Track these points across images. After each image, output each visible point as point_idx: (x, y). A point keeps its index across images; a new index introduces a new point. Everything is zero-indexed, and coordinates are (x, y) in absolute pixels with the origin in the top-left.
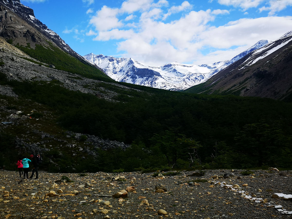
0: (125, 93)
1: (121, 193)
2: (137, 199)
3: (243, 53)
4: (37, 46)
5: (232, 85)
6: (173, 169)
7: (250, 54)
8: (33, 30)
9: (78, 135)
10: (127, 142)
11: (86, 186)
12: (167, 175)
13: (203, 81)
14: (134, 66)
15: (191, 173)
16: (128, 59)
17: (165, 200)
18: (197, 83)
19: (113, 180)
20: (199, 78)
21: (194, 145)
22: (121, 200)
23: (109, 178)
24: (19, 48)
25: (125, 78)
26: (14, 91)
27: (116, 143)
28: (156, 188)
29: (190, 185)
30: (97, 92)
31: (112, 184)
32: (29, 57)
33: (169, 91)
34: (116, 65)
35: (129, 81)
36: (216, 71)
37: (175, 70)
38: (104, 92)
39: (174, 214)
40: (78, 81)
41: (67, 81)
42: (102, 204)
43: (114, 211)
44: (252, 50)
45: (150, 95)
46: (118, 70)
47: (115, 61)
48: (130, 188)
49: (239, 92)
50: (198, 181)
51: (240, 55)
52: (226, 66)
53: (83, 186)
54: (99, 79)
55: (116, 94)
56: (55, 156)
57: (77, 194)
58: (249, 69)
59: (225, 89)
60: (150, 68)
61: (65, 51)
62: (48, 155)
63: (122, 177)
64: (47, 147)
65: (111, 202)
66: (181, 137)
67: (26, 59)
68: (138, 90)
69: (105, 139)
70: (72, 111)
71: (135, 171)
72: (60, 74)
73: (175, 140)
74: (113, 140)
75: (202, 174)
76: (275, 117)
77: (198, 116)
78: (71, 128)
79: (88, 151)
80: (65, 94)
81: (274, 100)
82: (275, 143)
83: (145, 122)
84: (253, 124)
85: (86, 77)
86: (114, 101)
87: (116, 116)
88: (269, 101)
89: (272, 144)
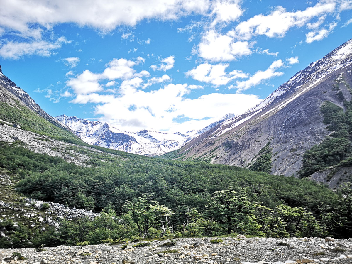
0: (98, 157)
3: (214, 124)
4: (1, 104)
5: (203, 153)
6: (144, 239)
7: (219, 125)
9: (39, 203)
10: (97, 210)
11: (42, 263)
12: (137, 246)
13: (177, 148)
14: (109, 130)
15: (162, 243)
16: (104, 123)
18: (172, 150)
19: (75, 255)
20: (174, 145)
21: (167, 213)
23: (71, 253)
25: (99, 142)
27: (83, 211)
29: (160, 256)
30: (67, 156)
33: (144, 156)
34: (90, 128)
35: (103, 145)
36: (189, 139)
37: (150, 136)
38: (75, 156)
40: (46, 143)
41: (33, 143)
44: (221, 121)
45: (124, 159)
46: (91, 133)
47: (89, 124)
49: (210, 159)
50: (169, 252)
51: (211, 126)
52: (198, 135)
53: (38, 263)
54: (70, 141)
55: (88, 158)
56: (9, 228)
58: (218, 139)
59: (197, 156)
60: (125, 133)
61: (34, 110)
66: (154, 204)
68: (112, 155)
69: (71, 207)
70: (35, 176)
71: (103, 243)
72: (25, 135)
73: (148, 208)
74: (80, 208)
75: (172, 244)
76: (242, 185)
77: (172, 182)
78: (32, 195)
79: (50, 221)
80: (28, 156)
81: (241, 168)
82: (242, 209)
83: (117, 189)
84: (222, 191)
85: (55, 139)
86: (85, 165)
87: (86, 182)
88: (237, 169)
89: (240, 211)
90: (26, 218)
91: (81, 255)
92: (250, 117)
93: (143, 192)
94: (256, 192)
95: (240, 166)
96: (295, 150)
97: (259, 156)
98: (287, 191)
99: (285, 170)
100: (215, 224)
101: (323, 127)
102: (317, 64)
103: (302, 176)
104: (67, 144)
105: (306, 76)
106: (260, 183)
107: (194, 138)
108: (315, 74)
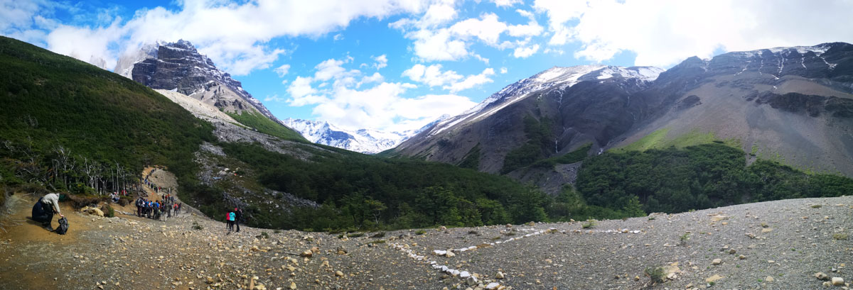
0: (320, 154)
1: (306, 253)
2: (319, 260)
3: (430, 124)
4: (243, 113)
5: (420, 151)
6: (358, 231)
7: (436, 125)
8: (240, 100)
9: (275, 193)
10: (320, 202)
11: (279, 243)
12: (351, 237)
13: (393, 146)
14: (329, 129)
15: (373, 234)
16: (324, 123)
17: (344, 261)
18: (389, 148)
19: (302, 239)
20: (390, 144)
21: (380, 207)
22: (306, 259)
23: (300, 237)
24: (228, 115)
25: (320, 140)
26: (224, 151)
27: (309, 202)
28: (338, 250)
29: (369, 246)
30: (294, 153)
31: (301, 243)
32: (236, 122)
33: (362, 154)
34: (312, 127)
35: (324, 143)
36: (406, 138)
37: (368, 135)
38: (301, 153)
39: (349, 276)
40: (277, 143)
41: (267, 143)
42: (290, 262)
43: (300, 270)
44: (438, 121)
45: (344, 156)
46: (314, 132)
47: (312, 124)
48: (315, 248)
49: (425, 157)
50: (378, 242)
51: (427, 126)
52: (415, 135)
53: (276, 243)
54: (297, 141)
55: (311, 155)
56: (255, 211)
57: (269, 250)
58: (434, 138)
59: (414, 154)
60: (344, 132)
61: (267, 116)
62: (248, 210)
63: (311, 237)
64: (248, 202)
65: (299, 260)
66: (368, 199)
67: (234, 124)
68: (332, 152)
69: (299, 197)
70: (270, 170)
71: (324, 231)
72: (261, 137)
73: (363, 202)
74: (307, 199)
75: (382, 236)
76: (452, 180)
77: (387, 178)
78: (269, 185)
79: (284, 208)
80: (265, 154)
81: (451, 166)
82: (447, 203)
83: (337, 183)
84: (431, 187)
85: (284, 139)
86: (309, 161)
87: (310, 176)
88: (448, 166)
89: (445, 205)
90: (266, 204)
91: (306, 240)
92: (465, 118)
93: (360, 187)
94: (464, 187)
95: (451, 163)
96: (499, 151)
97: (469, 155)
98: (488, 186)
99: (489, 168)
100: (423, 217)
101: (523, 135)
102: (524, 82)
103: (502, 174)
104: (294, 143)
105: (515, 90)
106: (467, 179)
107: (411, 138)
108: (522, 89)
